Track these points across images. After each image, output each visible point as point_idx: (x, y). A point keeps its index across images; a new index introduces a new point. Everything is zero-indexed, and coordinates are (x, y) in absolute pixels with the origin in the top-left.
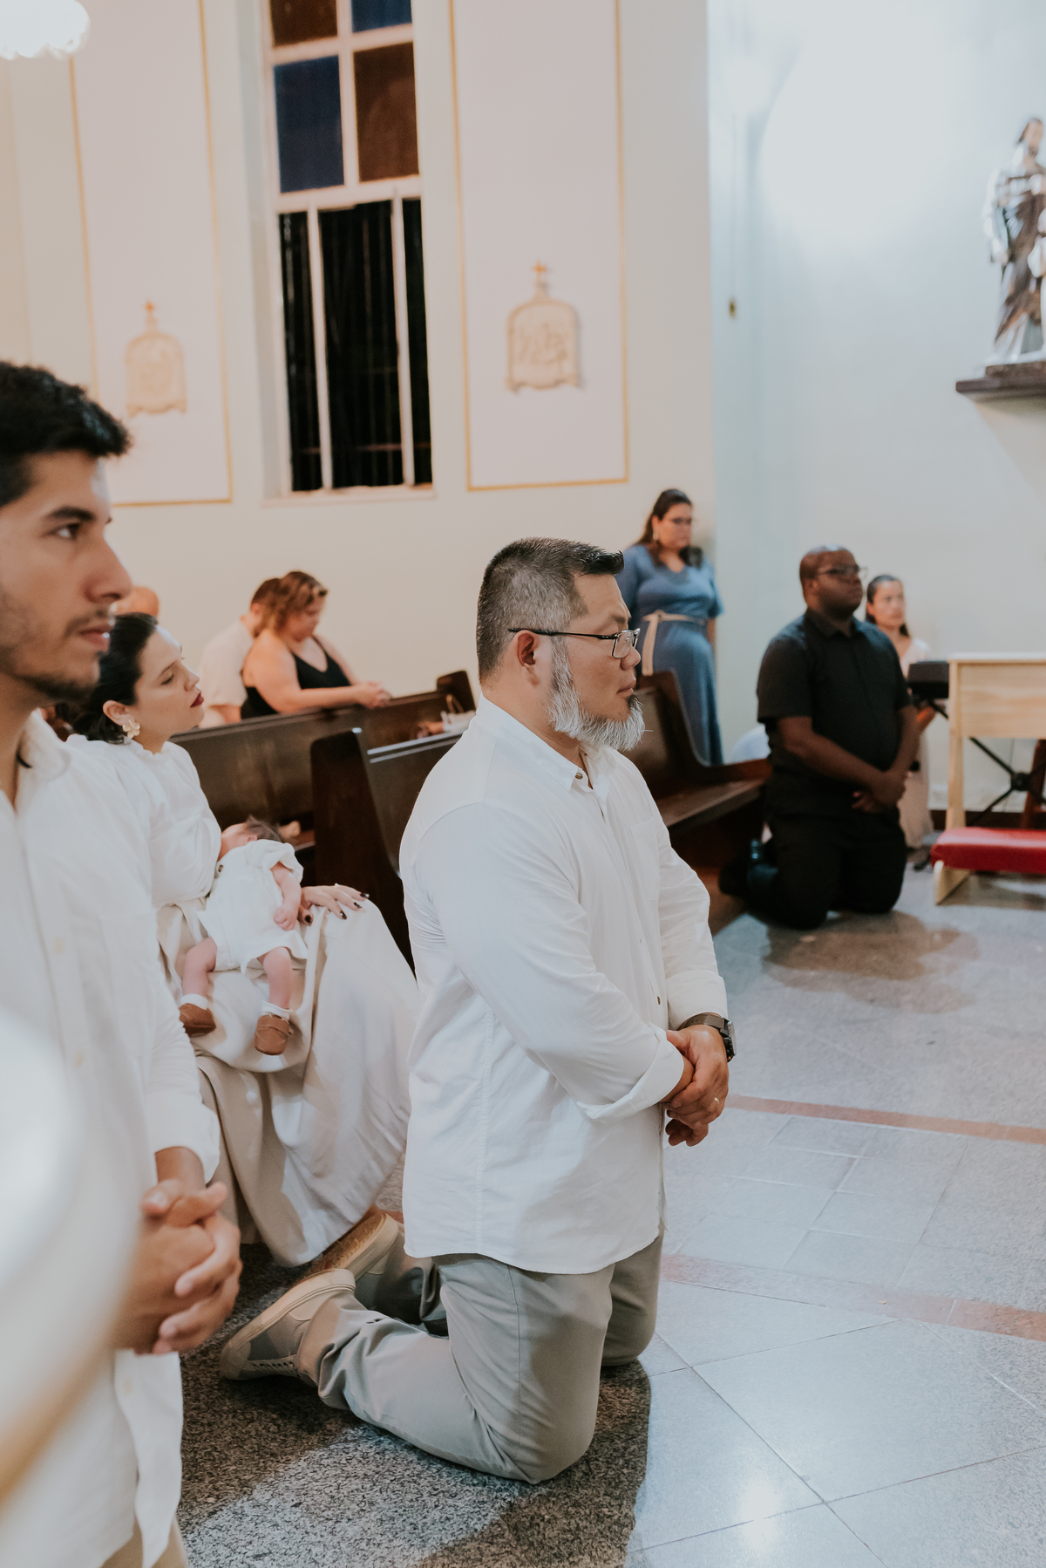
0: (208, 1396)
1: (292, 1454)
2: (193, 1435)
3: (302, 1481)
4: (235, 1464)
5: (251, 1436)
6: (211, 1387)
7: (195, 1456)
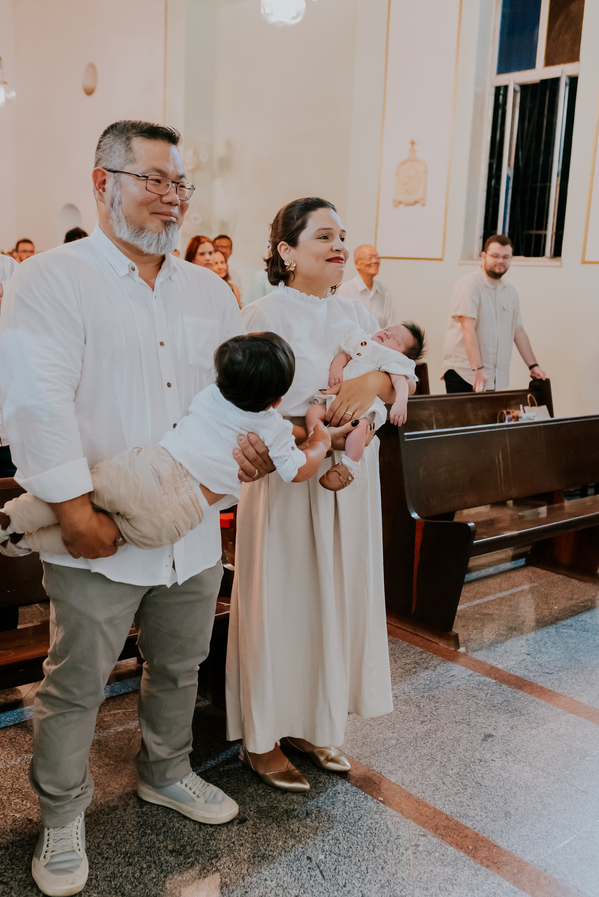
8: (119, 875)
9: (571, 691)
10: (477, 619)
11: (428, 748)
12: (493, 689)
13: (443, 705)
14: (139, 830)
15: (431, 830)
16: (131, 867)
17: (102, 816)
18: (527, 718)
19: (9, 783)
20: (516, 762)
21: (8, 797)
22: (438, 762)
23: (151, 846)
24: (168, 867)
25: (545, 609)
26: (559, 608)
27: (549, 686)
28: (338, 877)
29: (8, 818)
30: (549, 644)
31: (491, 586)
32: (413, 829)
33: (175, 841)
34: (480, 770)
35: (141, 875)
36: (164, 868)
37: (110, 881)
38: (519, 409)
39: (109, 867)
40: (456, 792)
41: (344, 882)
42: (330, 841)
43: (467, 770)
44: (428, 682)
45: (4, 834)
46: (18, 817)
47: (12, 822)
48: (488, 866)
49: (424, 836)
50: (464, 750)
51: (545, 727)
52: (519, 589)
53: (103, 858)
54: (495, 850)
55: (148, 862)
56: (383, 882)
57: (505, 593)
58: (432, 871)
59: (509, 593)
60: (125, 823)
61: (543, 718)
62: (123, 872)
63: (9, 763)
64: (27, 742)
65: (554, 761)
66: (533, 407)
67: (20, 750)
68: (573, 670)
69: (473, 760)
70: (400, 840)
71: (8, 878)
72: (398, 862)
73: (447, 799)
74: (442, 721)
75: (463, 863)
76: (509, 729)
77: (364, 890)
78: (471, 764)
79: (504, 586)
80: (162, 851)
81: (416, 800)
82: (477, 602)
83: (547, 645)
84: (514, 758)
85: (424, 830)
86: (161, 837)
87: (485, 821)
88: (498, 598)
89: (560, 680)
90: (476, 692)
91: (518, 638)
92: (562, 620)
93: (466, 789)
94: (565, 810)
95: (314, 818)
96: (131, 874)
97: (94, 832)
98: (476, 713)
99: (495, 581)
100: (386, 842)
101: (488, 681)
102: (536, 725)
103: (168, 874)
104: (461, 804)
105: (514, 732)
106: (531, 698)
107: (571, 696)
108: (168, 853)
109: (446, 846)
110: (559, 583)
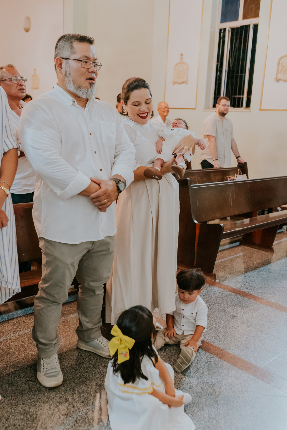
0: (81, 361)
1: (91, 386)
2: (70, 372)
3: (88, 395)
4: (75, 384)
5: (84, 377)
6: (83, 359)
7: (67, 378)
8: (83, 377)
9: (267, 297)
10: (222, 268)
11: (209, 322)
12: (233, 297)
13: (213, 304)
14: (88, 358)
15: (215, 355)
16: (87, 373)
17: (71, 353)
18: (250, 309)
19: (27, 340)
20: (248, 327)
21: (27, 346)
22: (214, 328)
23: (94, 364)
24: (104, 373)
25: (251, 263)
26: (257, 263)
27: (257, 295)
28: (178, 375)
29: (29, 354)
30: (255, 278)
31: (226, 254)
32: (208, 355)
33: (105, 362)
34: (233, 330)
35: (92, 377)
36: (102, 373)
37: (79, 379)
38: (235, 176)
39: (78, 374)
40: (224, 339)
41: (181, 377)
42: (173, 361)
43: (227, 331)
44: (204, 294)
45: (28, 361)
46: (33, 354)
47: (31, 356)
48: (242, 369)
49: (213, 358)
50: (225, 322)
51: (258, 312)
52: (238, 255)
53: (74, 370)
54: (244, 363)
55: (95, 371)
56: (198, 376)
57: (232, 257)
58: (218, 372)
59: (234, 257)
60: (82, 355)
61: (257, 309)
62: (84, 375)
63: (25, 331)
64: (31, 322)
65: (264, 326)
66: (240, 175)
67: (29, 326)
68: (267, 289)
69: (229, 326)
70: (203, 360)
71: (34, 379)
72: (203, 368)
73: (220, 342)
74: (213, 310)
75: (231, 368)
76: (243, 313)
77: (190, 380)
78: (229, 328)
79: (232, 254)
80: (100, 366)
81: (207, 343)
82: (221, 261)
83: (254, 278)
84: (247, 325)
85: (212, 355)
86: (99, 361)
87: (238, 351)
88: (230, 259)
89: (262, 292)
90: (226, 298)
91: (241, 275)
92: (259, 268)
93: (228, 338)
94: (272, 346)
95: (164, 352)
96: (88, 376)
97: (68, 359)
98: (227, 307)
99: (227, 252)
100: (197, 361)
101: (230, 294)
102: (254, 311)
103: (104, 376)
104: (227, 344)
105: (245, 315)
106: (250, 300)
107: (268, 299)
108: (103, 367)
109: (223, 362)
110: (255, 252)
